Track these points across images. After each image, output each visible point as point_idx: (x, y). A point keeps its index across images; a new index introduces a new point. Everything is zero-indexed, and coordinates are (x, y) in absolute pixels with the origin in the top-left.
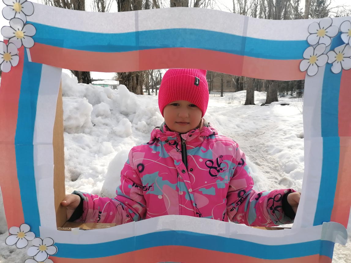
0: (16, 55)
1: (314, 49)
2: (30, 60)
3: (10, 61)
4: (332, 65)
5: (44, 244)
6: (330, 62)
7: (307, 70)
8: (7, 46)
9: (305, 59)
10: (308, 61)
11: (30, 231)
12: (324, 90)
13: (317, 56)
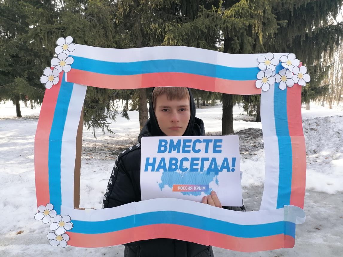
0: (58, 77)
1: (264, 73)
2: (66, 80)
3: (52, 81)
4: (279, 84)
5: (63, 221)
6: (277, 82)
7: (262, 87)
8: (52, 71)
9: (258, 79)
10: (262, 81)
11: (53, 209)
12: (275, 102)
13: (267, 77)
